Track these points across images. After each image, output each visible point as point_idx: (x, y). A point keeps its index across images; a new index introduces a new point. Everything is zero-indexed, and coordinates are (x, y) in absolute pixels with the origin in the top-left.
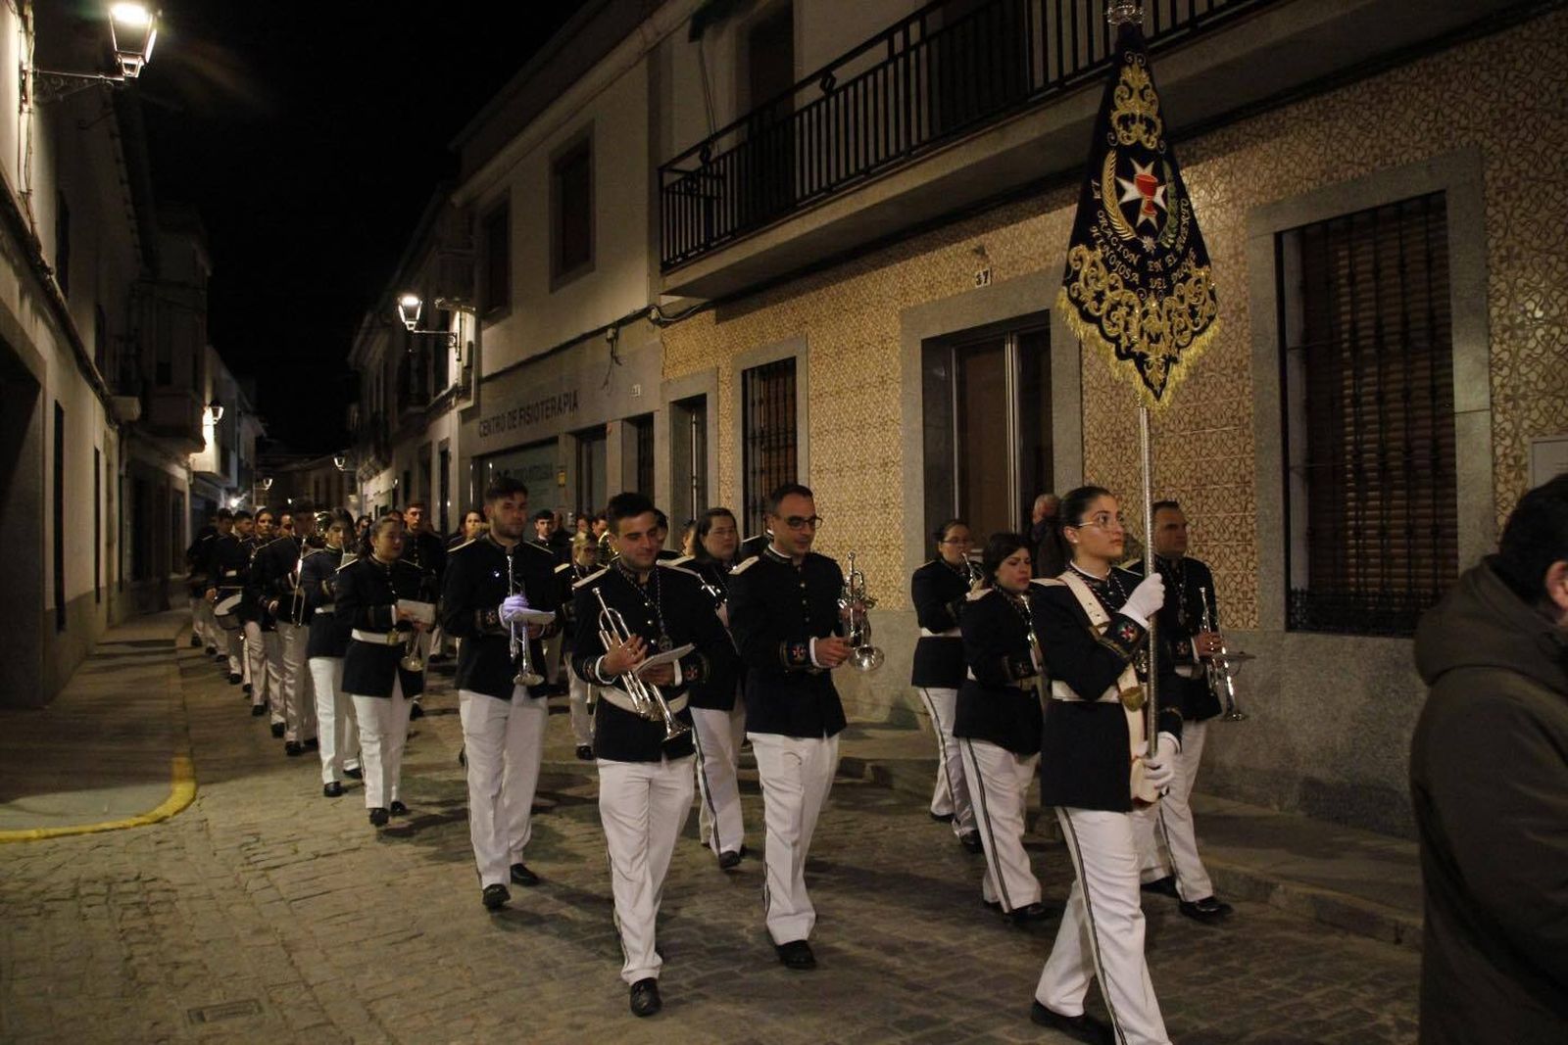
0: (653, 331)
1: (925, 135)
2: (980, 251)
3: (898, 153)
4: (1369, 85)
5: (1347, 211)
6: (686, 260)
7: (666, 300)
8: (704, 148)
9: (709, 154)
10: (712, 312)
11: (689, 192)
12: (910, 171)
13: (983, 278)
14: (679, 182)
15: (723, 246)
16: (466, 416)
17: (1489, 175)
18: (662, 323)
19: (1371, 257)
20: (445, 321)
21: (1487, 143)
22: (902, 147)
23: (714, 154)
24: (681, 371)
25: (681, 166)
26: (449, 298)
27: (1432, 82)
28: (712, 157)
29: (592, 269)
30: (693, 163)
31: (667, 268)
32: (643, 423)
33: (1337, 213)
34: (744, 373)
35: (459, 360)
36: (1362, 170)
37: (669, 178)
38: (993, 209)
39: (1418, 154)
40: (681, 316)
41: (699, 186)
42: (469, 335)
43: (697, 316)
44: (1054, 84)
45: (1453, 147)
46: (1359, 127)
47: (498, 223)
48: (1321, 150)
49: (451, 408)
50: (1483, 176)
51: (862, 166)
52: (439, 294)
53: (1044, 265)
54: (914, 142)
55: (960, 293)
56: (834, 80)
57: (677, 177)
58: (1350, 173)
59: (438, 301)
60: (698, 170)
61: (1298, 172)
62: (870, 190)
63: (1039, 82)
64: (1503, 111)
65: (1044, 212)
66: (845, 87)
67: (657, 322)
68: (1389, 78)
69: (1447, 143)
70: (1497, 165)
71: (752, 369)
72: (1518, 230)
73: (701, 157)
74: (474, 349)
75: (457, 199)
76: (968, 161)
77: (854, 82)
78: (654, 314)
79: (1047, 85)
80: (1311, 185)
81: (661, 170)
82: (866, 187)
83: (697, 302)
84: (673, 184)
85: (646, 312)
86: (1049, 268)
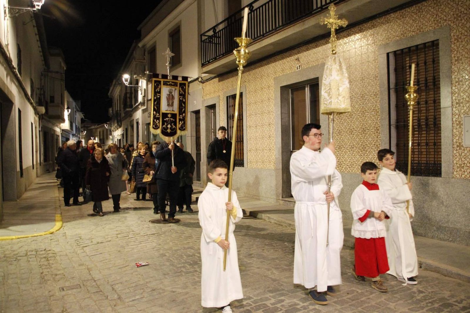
0: (199, 85)
1: (281, 24)
2: (298, 59)
3: (273, 30)
4: (416, 7)
5: (409, 46)
6: (209, 63)
7: (204, 75)
8: (214, 28)
9: (216, 30)
10: (217, 79)
11: (210, 42)
12: (276, 35)
13: (299, 68)
14: (207, 39)
15: (220, 59)
16: (144, 111)
17: (452, 34)
18: (203, 82)
19: (416, 60)
20: (137, 82)
21: (452, 25)
22: (274, 28)
23: (217, 30)
24: (208, 97)
25: (207, 34)
26: (138, 75)
27: (435, 5)
28: (217, 31)
29: (181, 66)
30: (211, 33)
31: (203, 65)
32: (197, 113)
33: (406, 47)
34: (227, 97)
35: (142, 94)
36: (414, 33)
37: (204, 38)
38: (301, 46)
39: (431, 28)
40: (207, 80)
41: (213, 40)
42: (144, 86)
43: (213, 80)
44: (319, 8)
45: (441, 26)
46: (413, 20)
47: (153, 51)
48: (401, 27)
49: (139, 109)
50: (450, 35)
51: (262, 33)
52: (135, 74)
53: (317, 63)
54: (277, 26)
55: (292, 72)
56: (253, 7)
57: (206, 37)
58: (410, 34)
59: (135, 76)
60: (212, 35)
61: (394, 34)
62: (264, 41)
63: (315, 7)
64: (457, 15)
65: (317, 47)
66: (256, 9)
67: (201, 82)
68: (422, 5)
69: (440, 25)
70: (455, 31)
71: (230, 96)
72: (461, 51)
73: (213, 31)
74: (146, 91)
75: (140, 45)
76: (294, 32)
77: (259, 8)
78: (200, 79)
79: (317, 8)
80: (398, 38)
81: (201, 35)
82: (262, 40)
83: (213, 76)
84: (205, 40)
85: (197, 79)
86: (318, 64)
